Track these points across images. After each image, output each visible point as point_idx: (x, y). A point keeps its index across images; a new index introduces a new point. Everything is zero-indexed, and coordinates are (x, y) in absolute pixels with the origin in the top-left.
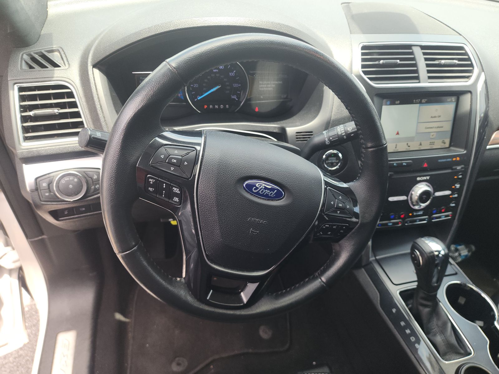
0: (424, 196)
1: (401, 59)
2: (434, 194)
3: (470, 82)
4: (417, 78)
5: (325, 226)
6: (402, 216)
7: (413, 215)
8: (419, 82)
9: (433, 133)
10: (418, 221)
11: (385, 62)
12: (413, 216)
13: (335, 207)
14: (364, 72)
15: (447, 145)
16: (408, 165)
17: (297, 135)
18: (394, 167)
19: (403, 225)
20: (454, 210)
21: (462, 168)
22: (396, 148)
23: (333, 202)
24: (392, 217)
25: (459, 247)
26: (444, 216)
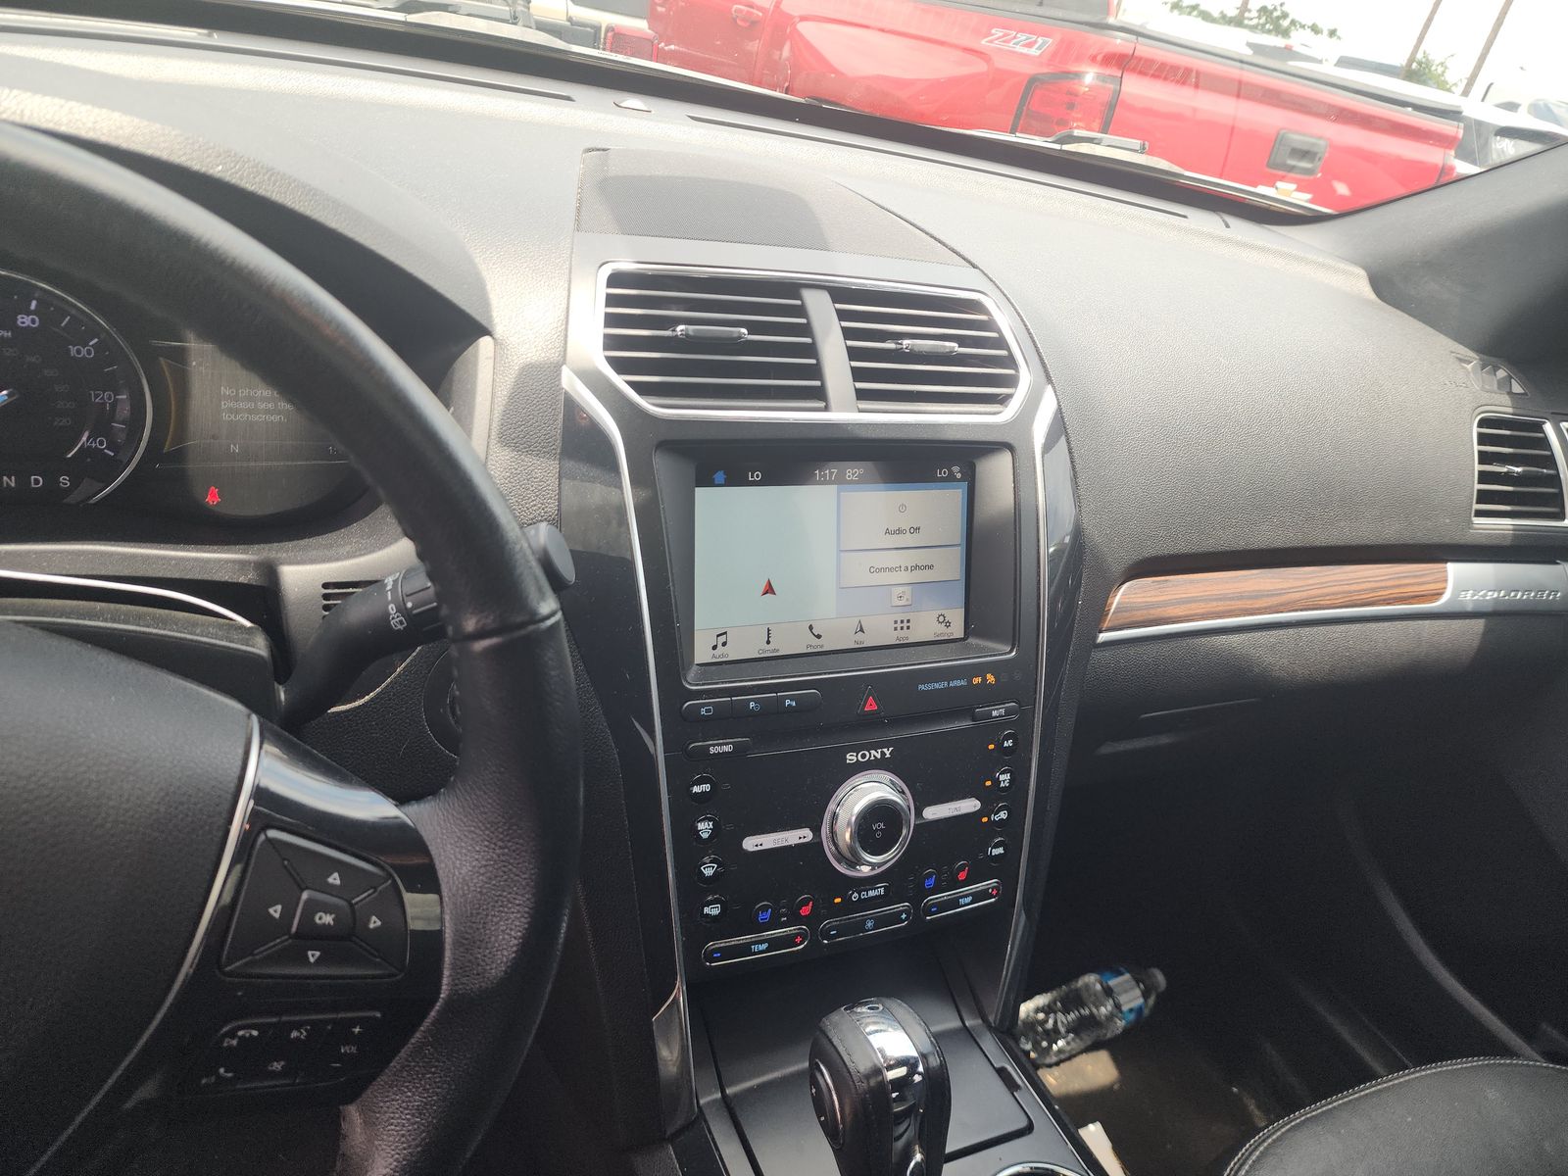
0: (878, 824)
1: (754, 328)
2: (919, 813)
3: (1007, 414)
4: (819, 394)
5: (232, 1034)
6: (805, 911)
7: (847, 900)
8: (826, 409)
9: (901, 589)
10: (870, 924)
11: (694, 330)
12: (849, 907)
13: (294, 929)
14: (612, 361)
15: (957, 630)
16: (804, 707)
17: (326, 597)
18: (752, 714)
19: (814, 944)
20: (1003, 869)
21: (1008, 712)
22: (768, 642)
23: (279, 907)
24: (764, 917)
25: (1112, 982)
26: (969, 896)
